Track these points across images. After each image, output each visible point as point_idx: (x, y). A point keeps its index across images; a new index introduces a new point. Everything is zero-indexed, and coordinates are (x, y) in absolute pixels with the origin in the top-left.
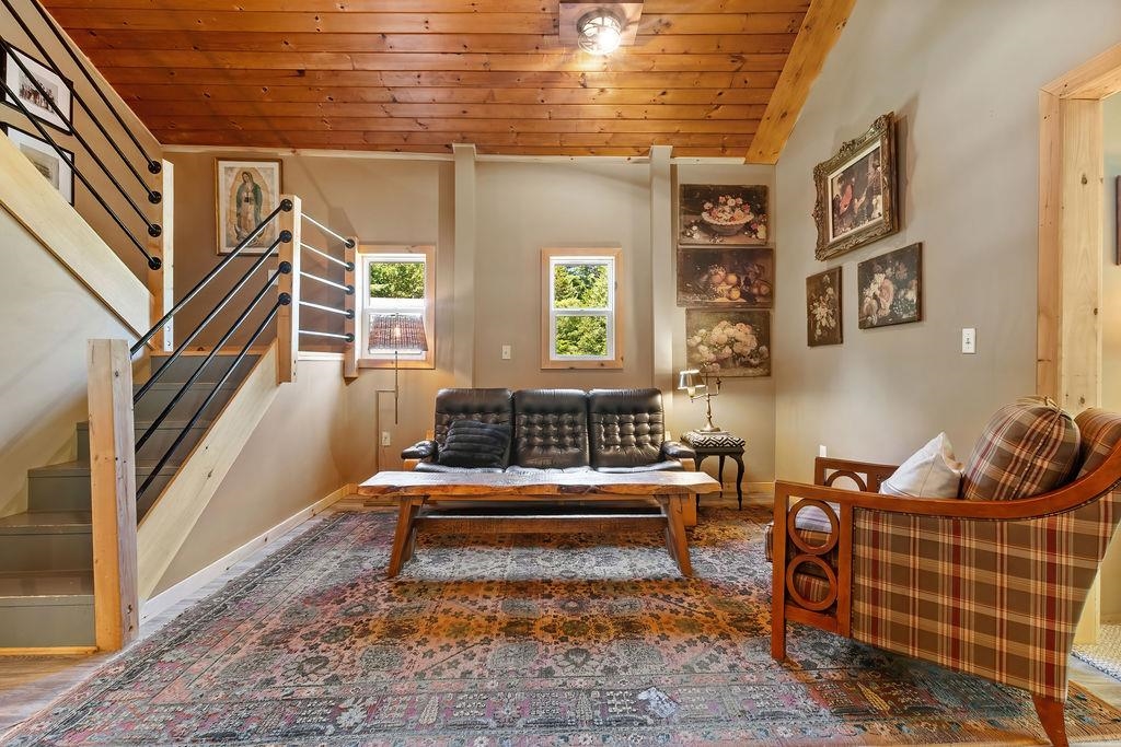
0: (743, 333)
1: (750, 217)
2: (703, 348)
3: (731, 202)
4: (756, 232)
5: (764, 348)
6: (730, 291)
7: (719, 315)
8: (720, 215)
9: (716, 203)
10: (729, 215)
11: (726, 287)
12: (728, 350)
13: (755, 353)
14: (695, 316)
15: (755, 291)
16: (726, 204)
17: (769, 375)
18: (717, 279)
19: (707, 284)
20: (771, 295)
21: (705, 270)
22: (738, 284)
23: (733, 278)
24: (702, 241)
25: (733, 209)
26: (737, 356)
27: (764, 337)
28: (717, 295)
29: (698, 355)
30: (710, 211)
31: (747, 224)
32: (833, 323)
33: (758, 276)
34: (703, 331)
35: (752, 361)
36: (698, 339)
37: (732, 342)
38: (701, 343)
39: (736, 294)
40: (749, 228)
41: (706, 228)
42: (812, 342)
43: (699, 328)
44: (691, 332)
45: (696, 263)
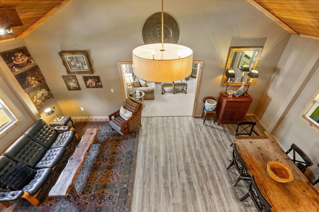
0: (43, 91)
1: (27, 58)
2: (38, 101)
3: (19, 55)
4: (31, 62)
5: (49, 92)
6: (35, 82)
7: (36, 90)
8: (18, 60)
9: (15, 57)
10: (21, 59)
11: (33, 81)
12: (43, 97)
13: (49, 94)
14: (31, 94)
15: (40, 79)
16: (18, 56)
17: (53, 97)
18: (30, 80)
19: (28, 83)
20: (44, 79)
21: (25, 80)
22: (35, 79)
23: (33, 78)
24: (19, 71)
25: (21, 57)
26: (46, 98)
27: (48, 90)
28: (33, 85)
29: (38, 103)
30: (15, 60)
31: (28, 60)
32: (77, 87)
33: (38, 74)
34: (35, 97)
35: (49, 96)
36: (35, 99)
37: (43, 95)
38: (37, 100)
39: (36, 82)
40: (29, 62)
41: (17, 66)
42: (70, 90)
43: (33, 96)
44: (32, 99)
45: (22, 79)
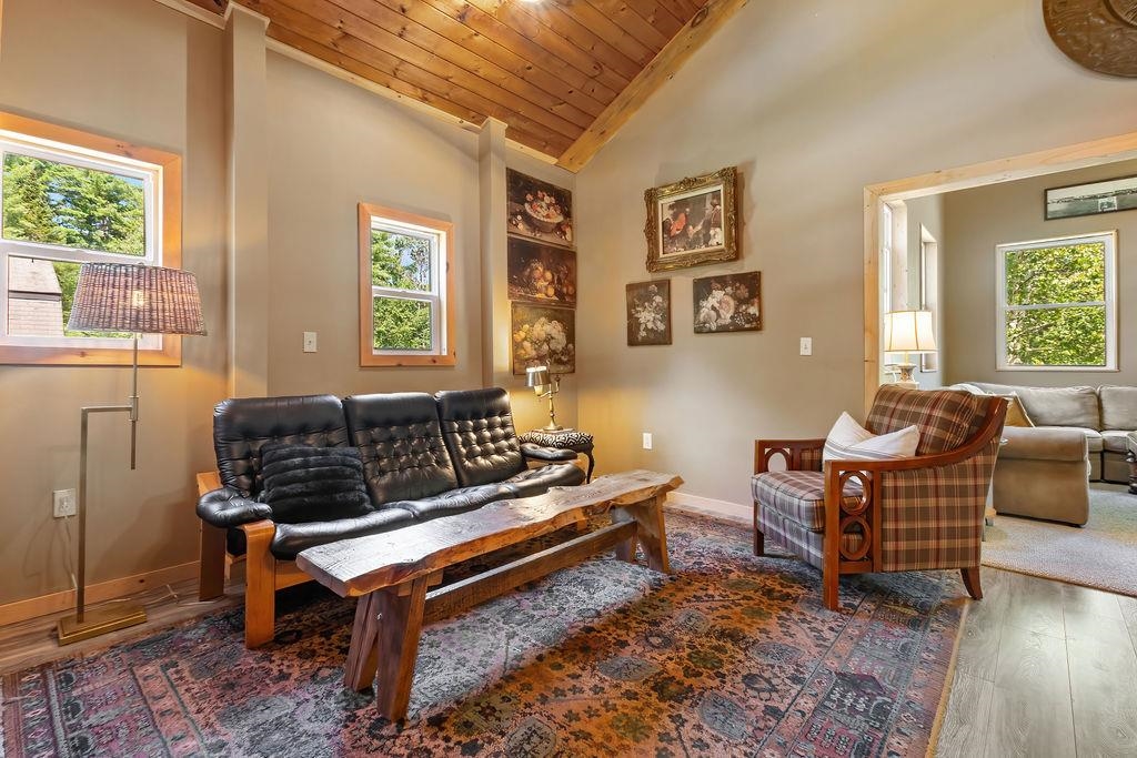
0: (555, 329)
1: (560, 219)
2: (527, 344)
3: (547, 199)
4: (565, 233)
5: (570, 346)
6: (546, 288)
7: (539, 311)
8: (539, 209)
9: (536, 197)
10: (544, 211)
11: (543, 282)
12: (545, 347)
13: (565, 351)
14: (518, 310)
15: (565, 290)
16: (543, 200)
17: (574, 371)
18: (537, 274)
19: (530, 277)
20: (574, 296)
21: (527, 264)
22: (552, 283)
23: (549, 275)
24: (525, 233)
25: (548, 206)
26: (552, 353)
27: (571, 336)
28: (538, 291)
29: (523, 352)
30: (531, 203)
31: (559, 224)
32: (661, 327)
33: (567, 275)
34: (526, 326)
35: (563, 358)
36: (522, 334)
37: (549, 339)
38: (525, 339)
39: (551, 291)
40: (559, 227)
41: (528, 219)
42: (633, 342)
43: (523, 322)
44: (516, 327)
45: (521, 256)
